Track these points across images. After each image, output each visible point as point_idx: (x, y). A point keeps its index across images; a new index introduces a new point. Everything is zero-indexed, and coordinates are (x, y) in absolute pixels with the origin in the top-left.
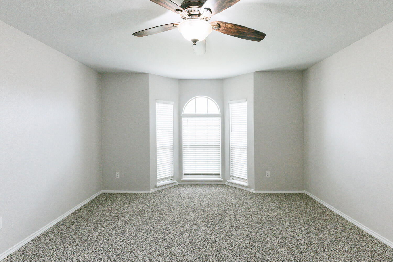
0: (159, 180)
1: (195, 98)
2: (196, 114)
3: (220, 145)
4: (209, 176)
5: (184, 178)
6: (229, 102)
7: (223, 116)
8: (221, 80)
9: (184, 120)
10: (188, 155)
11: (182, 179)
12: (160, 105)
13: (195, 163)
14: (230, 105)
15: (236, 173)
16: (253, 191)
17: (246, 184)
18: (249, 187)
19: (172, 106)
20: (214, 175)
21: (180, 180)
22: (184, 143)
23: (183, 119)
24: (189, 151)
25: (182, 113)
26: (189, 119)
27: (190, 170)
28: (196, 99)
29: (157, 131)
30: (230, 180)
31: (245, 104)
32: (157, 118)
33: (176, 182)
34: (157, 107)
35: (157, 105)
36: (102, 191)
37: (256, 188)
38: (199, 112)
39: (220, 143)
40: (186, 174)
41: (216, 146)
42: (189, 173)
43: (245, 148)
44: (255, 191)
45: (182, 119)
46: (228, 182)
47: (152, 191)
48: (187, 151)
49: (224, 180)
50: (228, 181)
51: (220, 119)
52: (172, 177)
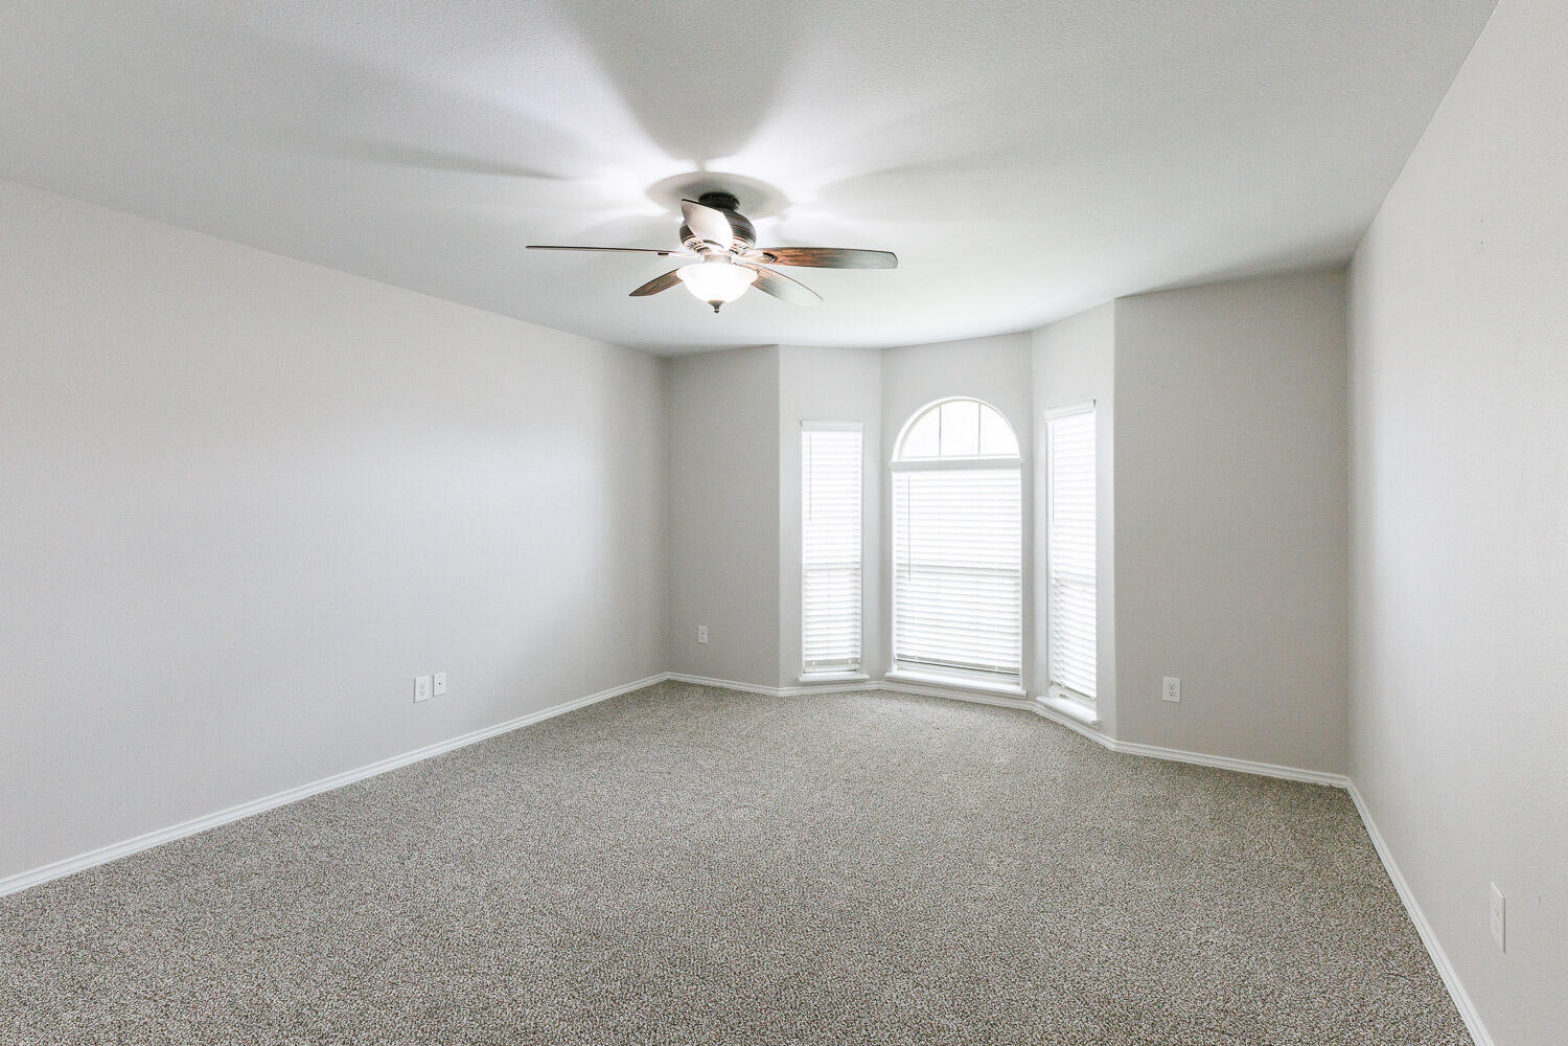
0: (809, 664)
1: (940, 405)
2: (942, 459)
3: (1019, 567)
4: (975, 672)
5: (896, 672)
6: (1048, 413)
7: (1030, 467)
8: (1024, 336)
9: (898, 479)
10: (909, 596)
11: (887, 674)
12: (815, 435)
13: (935, 623)
14: (1050, 424)
15: (1072, 674)
16: (1110, 743)
17: (1090, 714)
18: (1096, 726)
19: (860, 436)
20: (994, 675)
21: (880, 675)
22: (898, 556)
23: (895, 476)
24: (912, 582)
25: (891, 458)
26: (914, 475)
27: (917, 647)
28: (942, 406)
29: (805, 515)
30: (1048, 697)
31: (1090, 419)
32: (805, 476)
33: (869, 680)
34: (805, 443)
35: (805, 435)
36: (668, 675)
37: (1121, 735)
38: (952, 451)
39: (1019, 561)
40: (902, 659)
41: (1005, 572)
42: (913, 658)
43: (1085, 580)
44: (1117, 744)
45: (890, 477)
46: (1042, 704)
47: (784, 691)
48: (907, 582)
49: (1028, 697)
50: (1038, 698)
51: (1017, 474)
52: (855, 661)
